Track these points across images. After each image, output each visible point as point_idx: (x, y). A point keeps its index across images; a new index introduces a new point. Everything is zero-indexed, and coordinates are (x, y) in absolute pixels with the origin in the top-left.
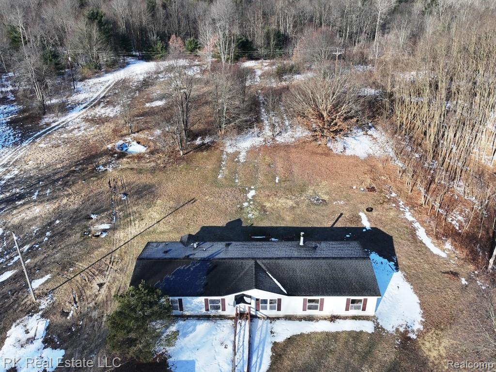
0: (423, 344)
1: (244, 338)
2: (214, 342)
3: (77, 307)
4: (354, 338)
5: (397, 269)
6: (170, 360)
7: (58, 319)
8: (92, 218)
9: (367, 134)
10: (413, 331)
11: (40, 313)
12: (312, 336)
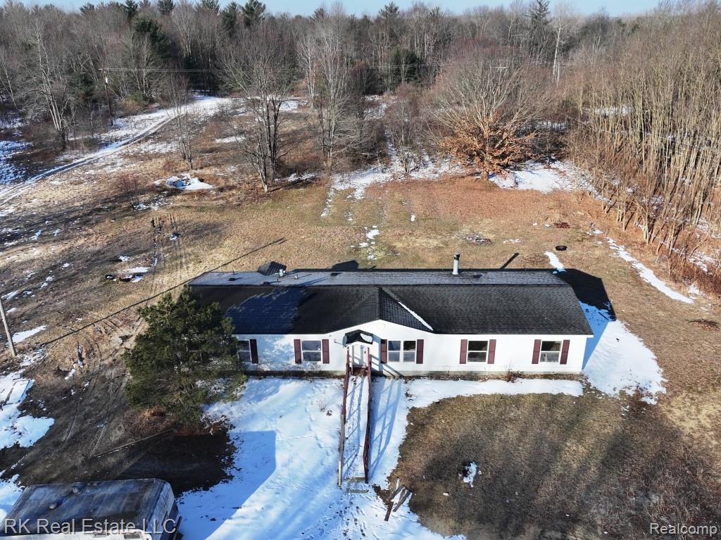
0: (670, 411)
1: (360, 400)
2: (309, 407)
3: (83, 365)
4: (549, 404)
5: (613, 318)
6: (232, 433)
7: (49, 379)
8: (121, 261)
9: (550, 168)
10: (650, 395)
11: (21, 371)
12: (477, 399)
